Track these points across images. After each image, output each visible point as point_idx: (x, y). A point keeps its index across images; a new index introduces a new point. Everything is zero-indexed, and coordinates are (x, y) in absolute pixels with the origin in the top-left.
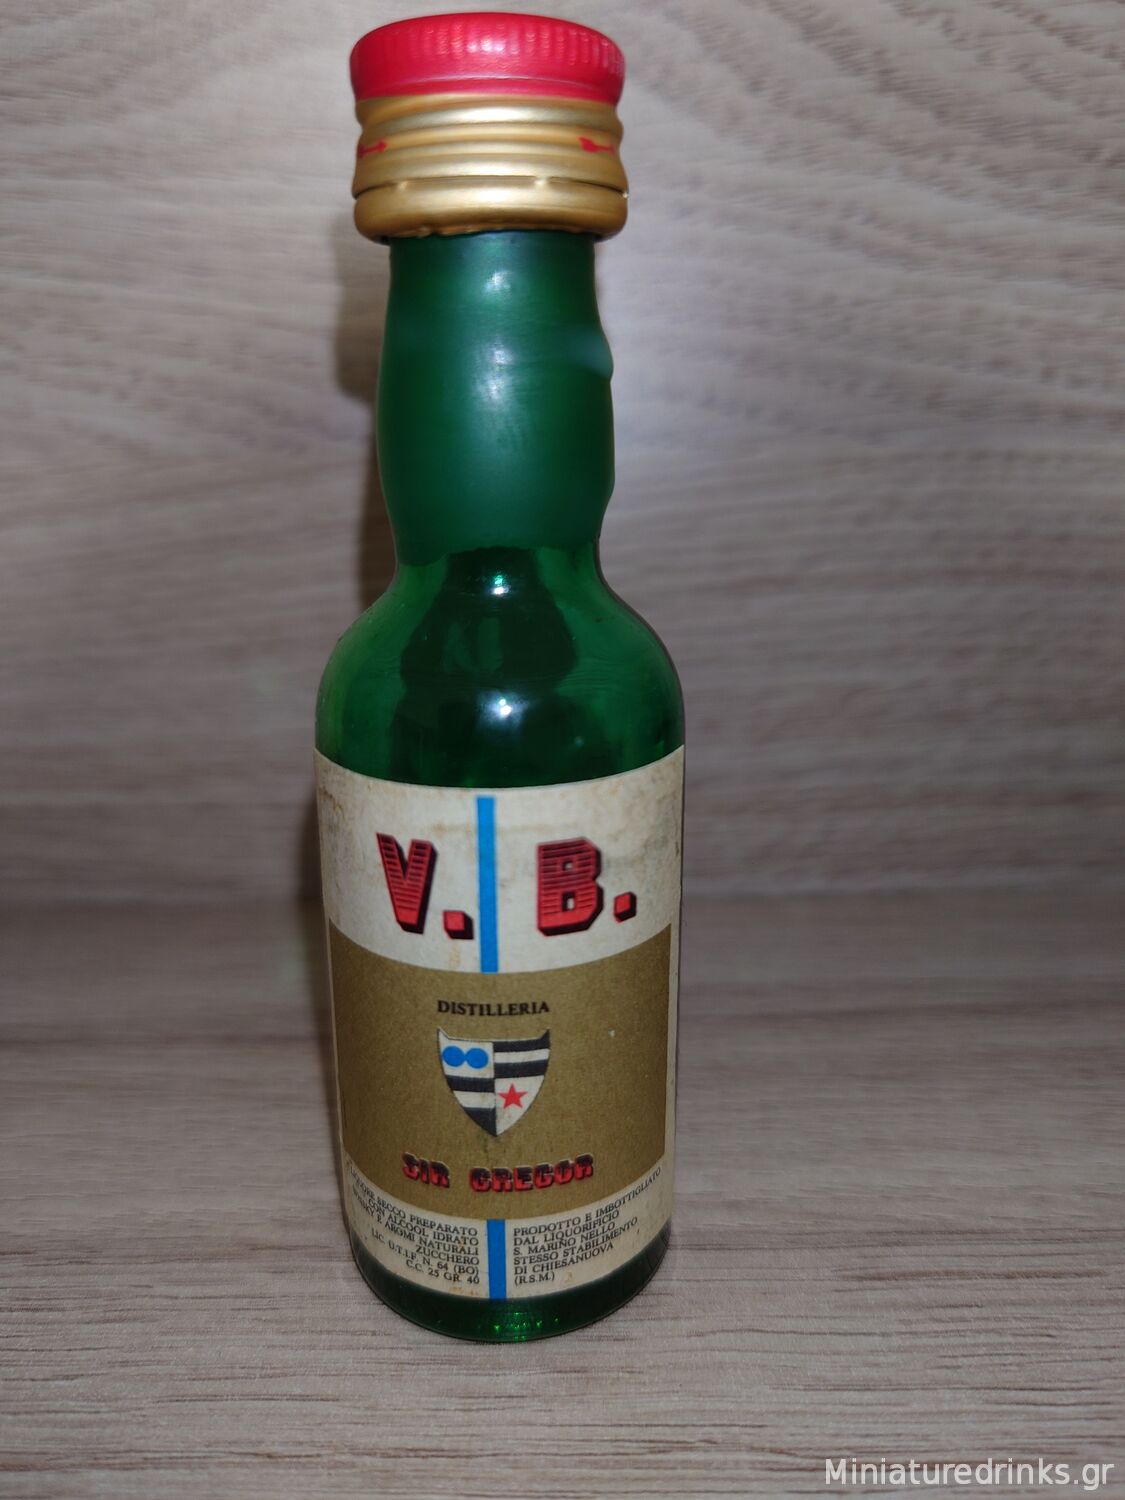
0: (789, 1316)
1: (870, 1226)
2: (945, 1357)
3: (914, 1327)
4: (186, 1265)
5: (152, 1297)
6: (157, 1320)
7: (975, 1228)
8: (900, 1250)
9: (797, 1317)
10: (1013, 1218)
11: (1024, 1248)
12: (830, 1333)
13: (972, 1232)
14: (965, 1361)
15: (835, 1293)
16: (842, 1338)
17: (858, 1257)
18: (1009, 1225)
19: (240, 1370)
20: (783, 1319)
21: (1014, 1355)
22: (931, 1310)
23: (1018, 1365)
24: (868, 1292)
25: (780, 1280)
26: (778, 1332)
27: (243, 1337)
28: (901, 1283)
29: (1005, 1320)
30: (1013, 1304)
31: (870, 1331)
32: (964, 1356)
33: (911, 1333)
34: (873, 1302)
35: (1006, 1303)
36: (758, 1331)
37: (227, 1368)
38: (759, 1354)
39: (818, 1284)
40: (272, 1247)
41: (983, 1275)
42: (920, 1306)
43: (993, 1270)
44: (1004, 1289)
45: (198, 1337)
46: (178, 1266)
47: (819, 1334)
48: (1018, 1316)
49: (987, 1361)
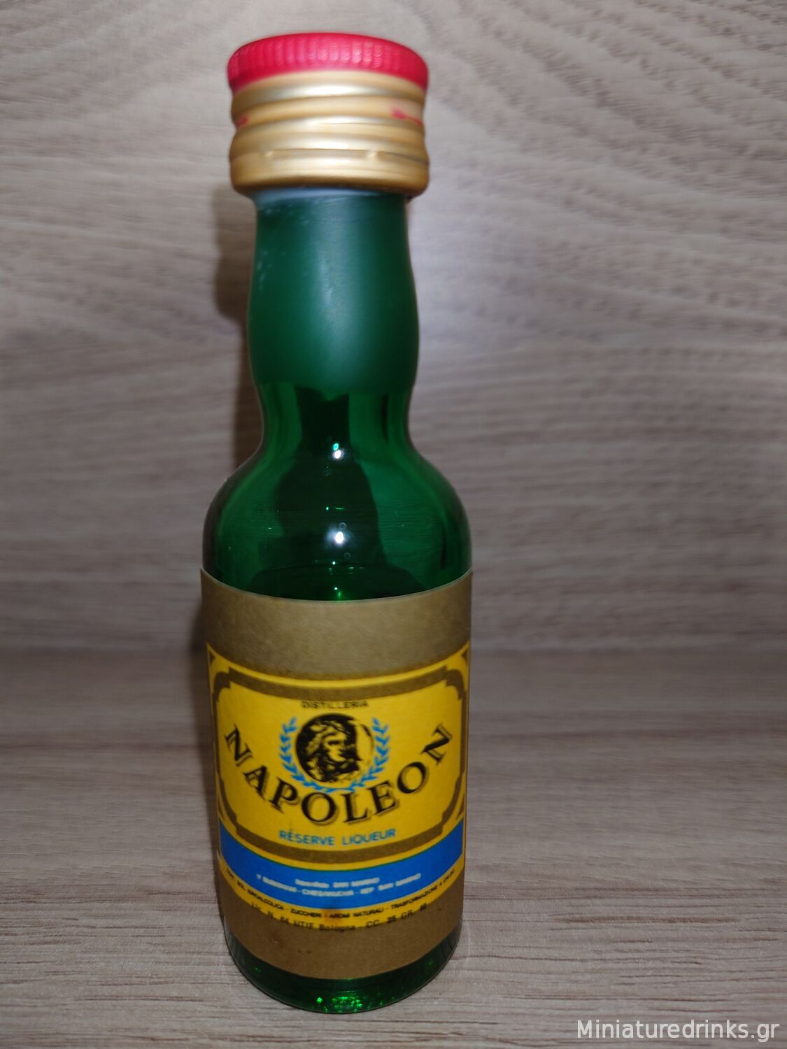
0: (518, 947)
1: (577, 885)
2: (624, 977)
3: (604, 956)
4: (102, 905)
5: (77, 926)
6: (80, 943)
7: (650, 887)
8: (597, 901)
9: (524, 947)
10: (677, 880)
11: (683, 902)
12: (546, 959)
13: (648, 890)
14: (638, 980)
15: (551, 931)
16: (553, 962)
17: (568, 906)
18: (674, 885)
19: (135, 979)
20: (514, 949)
21: (671, 976)
22: (616, 944)
23: (674, 983)
24: (574, 930)
25: (513, 921)
26: (509, 958)
27: (139, 955)
28: (597, 924)
29: (667, 951)
30: (674, 940)
31: (574, 958)
32: (637, 976)
33: (601, 960)
34: (576, 938)
35: (668, 939)
36: (495, 956)
37: (127, 977)
38: (495, 973)
39: (539, 924)
40: (163, 893)
41: (654, 920)
42: (609, 941)
43: (661, 916)
44: (668, 930)
45: (108, 955)
46: (97, 905)
47: (538, 959)
48: (676, 949)
49: (653, 979)
